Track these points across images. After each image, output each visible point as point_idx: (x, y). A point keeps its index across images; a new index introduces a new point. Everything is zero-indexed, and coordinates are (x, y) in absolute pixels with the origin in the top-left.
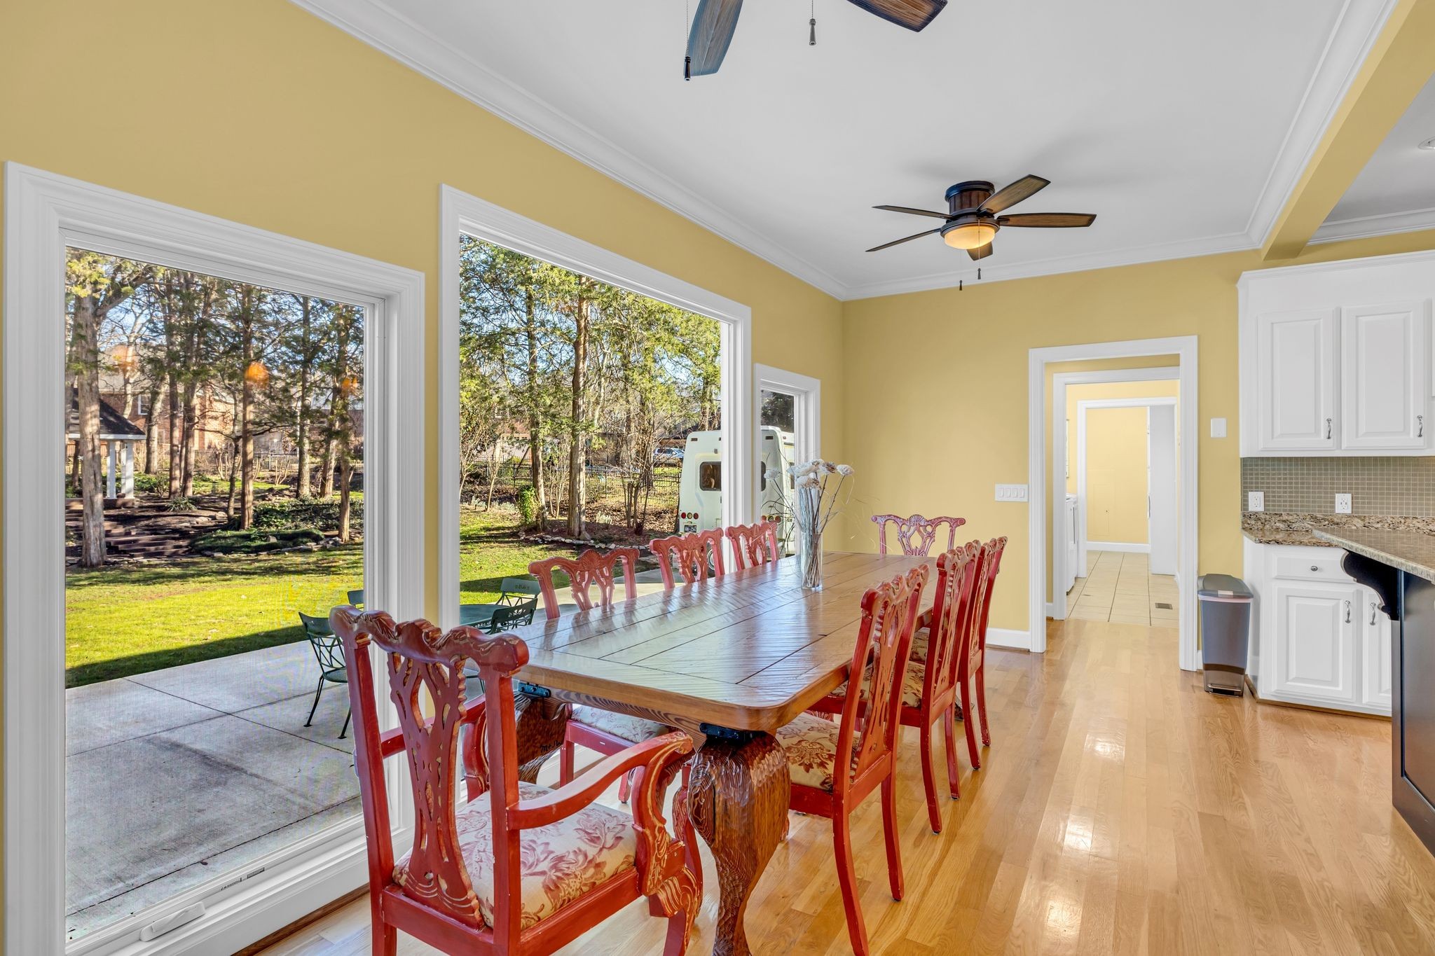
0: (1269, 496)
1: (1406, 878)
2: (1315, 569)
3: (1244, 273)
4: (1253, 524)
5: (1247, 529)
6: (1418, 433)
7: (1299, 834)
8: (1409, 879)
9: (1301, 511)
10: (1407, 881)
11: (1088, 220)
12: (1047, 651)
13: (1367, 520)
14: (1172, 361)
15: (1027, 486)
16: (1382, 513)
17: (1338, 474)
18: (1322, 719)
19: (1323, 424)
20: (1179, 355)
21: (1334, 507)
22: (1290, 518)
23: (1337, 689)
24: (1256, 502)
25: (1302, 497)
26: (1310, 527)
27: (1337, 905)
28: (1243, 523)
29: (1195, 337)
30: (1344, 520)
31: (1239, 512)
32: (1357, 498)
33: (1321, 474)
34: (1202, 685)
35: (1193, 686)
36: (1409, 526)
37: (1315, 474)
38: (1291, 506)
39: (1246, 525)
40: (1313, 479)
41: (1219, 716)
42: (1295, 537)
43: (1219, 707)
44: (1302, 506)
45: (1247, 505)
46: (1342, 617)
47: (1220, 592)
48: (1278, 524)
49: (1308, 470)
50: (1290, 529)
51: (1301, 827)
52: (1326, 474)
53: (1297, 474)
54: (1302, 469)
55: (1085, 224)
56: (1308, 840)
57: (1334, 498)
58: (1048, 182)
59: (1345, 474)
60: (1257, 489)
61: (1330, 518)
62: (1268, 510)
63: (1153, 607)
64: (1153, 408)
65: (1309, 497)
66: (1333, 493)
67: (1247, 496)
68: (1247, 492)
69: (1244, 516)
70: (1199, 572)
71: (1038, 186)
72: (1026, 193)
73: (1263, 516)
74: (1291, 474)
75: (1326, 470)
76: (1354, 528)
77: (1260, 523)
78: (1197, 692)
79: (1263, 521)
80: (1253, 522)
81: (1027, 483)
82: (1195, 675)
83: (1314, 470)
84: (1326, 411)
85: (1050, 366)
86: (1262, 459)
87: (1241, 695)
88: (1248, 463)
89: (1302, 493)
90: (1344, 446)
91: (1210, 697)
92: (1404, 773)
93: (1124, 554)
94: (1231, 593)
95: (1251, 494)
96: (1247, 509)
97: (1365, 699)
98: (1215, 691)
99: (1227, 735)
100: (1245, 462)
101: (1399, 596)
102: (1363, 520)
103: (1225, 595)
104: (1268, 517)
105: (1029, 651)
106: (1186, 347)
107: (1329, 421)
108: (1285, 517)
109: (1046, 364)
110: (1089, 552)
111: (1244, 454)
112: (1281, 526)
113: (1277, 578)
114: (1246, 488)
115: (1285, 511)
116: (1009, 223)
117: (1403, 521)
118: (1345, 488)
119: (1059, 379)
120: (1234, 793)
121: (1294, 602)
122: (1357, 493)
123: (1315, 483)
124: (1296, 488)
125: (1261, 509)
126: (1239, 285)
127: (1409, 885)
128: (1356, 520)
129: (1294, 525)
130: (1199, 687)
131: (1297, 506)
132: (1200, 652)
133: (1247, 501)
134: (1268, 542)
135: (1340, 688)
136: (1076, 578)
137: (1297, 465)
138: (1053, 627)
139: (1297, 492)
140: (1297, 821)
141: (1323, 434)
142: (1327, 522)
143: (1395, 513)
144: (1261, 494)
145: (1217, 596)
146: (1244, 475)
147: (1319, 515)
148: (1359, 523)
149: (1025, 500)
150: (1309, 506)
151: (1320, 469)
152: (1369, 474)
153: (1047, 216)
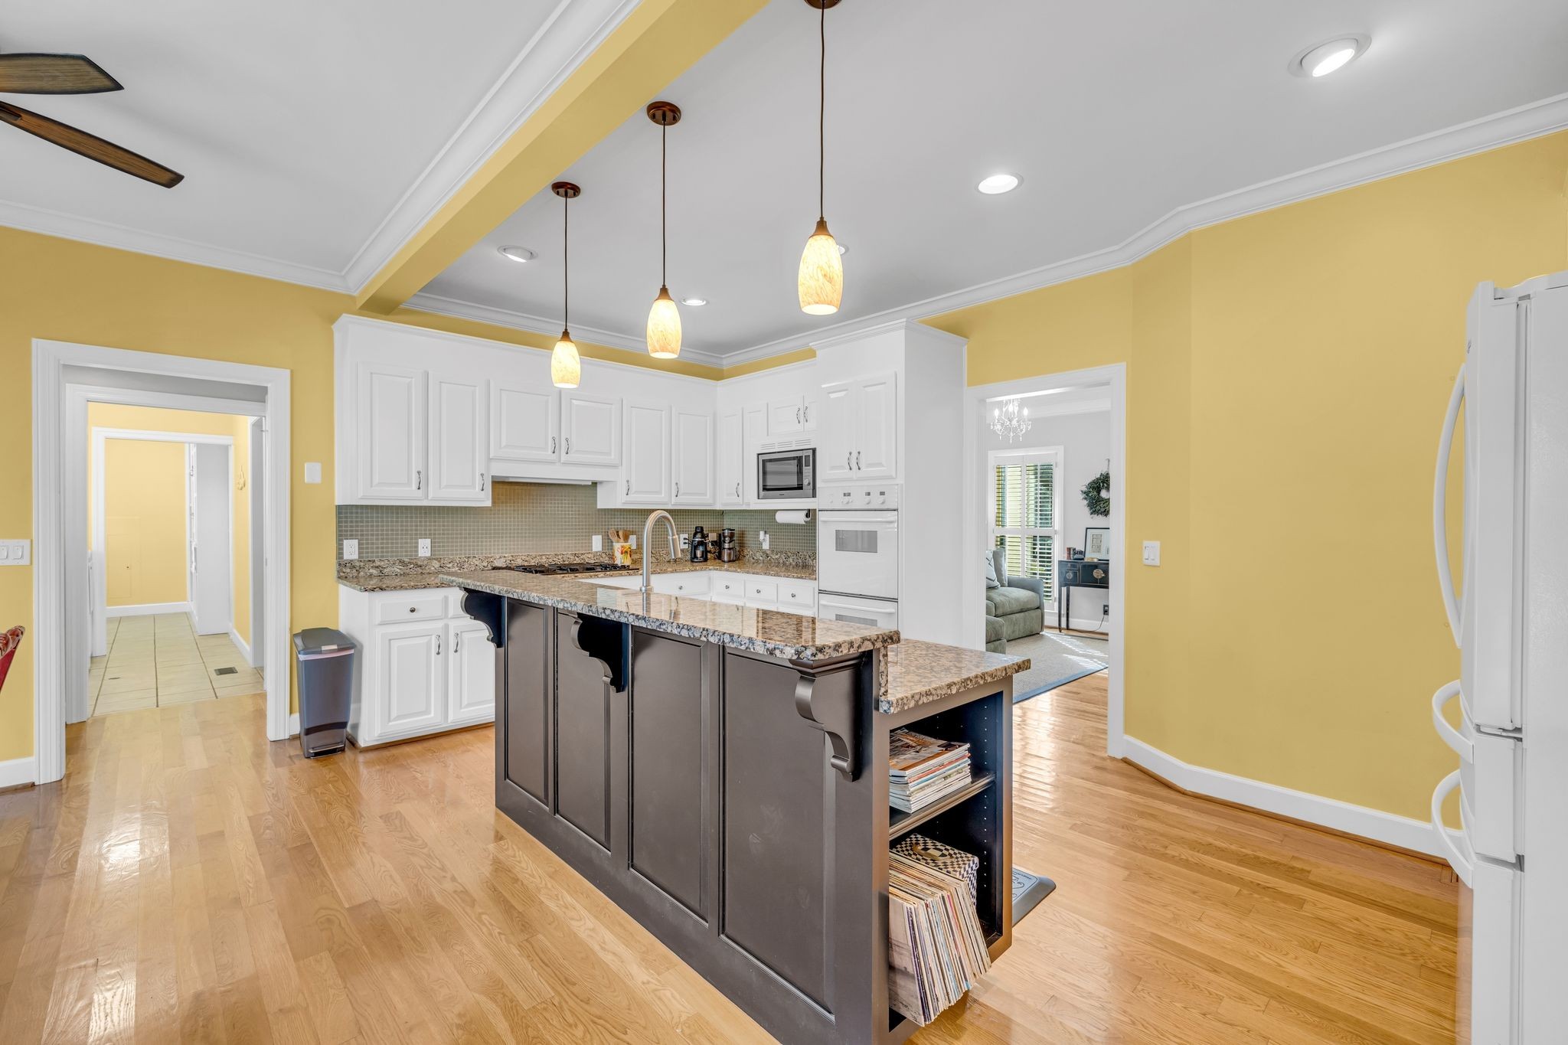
0: (363, 544)
1: (529, 871)
2: (413, 611)
3: (344, 315)
4: (347, 572)
5: (342, 577)
6: (481, 488)
7: (445, 877)
8: (532, 870)
9: (392, 556)
10: (530, 873)
11: (172, 179)
12: (68, 776)
13: (442, 562)
14: (257, 394)
15: (28, 542)
16: (452, 555)
17: (421, 522)
18: (418, 747)
19: (414, 476)
20: (267, 387)
21: (417, 551)
22: (382, 563)
23: (429, 716)
24: (351, 550)
25: (392, 543)
26: (399, 571)
27: (499, 933)
28: (338, 572)
29: (288, 372)
30: (425, 562)
31: (334, 561)
32: (435, 543)
33: (407, 522)
34: (299, 752)
35: (290, 757)
36: (470, 564)
37: (402, 522)
38: (382, 552)
39: (342, 574)
40: (402, 526)
41: (329, 782)
42: (387, 582)
43: (325, 771)
44: (392, 552)
45: (342, 554)
46: (434, 649)
47: (324, 648)
48: (371, 571)
49: (397, 518)
50: (382, 575)
51: (443, 869)
52: (411, 522)
53: (387, 522)
54: (392, 517)
55: (164, 182)
56: (453, 879)
57: (417, 543)
58: (117, 87)
59: (426, 522)
60: (352, 537)
61: (414, 561)
62: (362, 557)
63: (214, 676)
64: (200, 447)
65: (397, 543)
66: (417, 539)
67: (342, 544)
68: (342, 540)
69: (340, 565)
70: (291, 629)
71: (97, 84)
72: (69, 85)
73: (357, 564)
74: (382, 522)
75: (412, 517)
76: (433, 568)
77: (355, 571)
78: (295, 760)
79: (358, 568)
80: (348, 570)
81: (27, 534)
82: (287, 743)
83: (402, 518)
84: (416, 464)
85: (72, 370)
86: (362, 507)
87: (342, 750)
88: (342, 511)
89: (392, 539)
90: (431, 496)
91: (311, 762)
92: (507, 776)
93: (154, 618)
94: (335, 647)
95: (345, 542)
96: (342, 558)
97: (451, 718)
98: (317, 754)
99: (345, 801)
100: (341, 509)
101: (502, 627)
102: (439, 561)
103: (329, 650)
104: (362, 564)
105: (33, 785)
106: (277, 381)
107: (419, 473)
108: (378, 563)
109: (65, 366)
110: (110, 620)
111: (339, 501)
112: (374, 572)
113: (382, 624)
114: (341, 537)
115: (377, 557)
116: (18, 122)
117: (467, 560)
118: (425, 534)
119: (75, 393)
120: (373, 863)
121: (395, 644)
122: (435, 538)
123: (402, 530)
124: (387, 535)
125: (355, 556)
126: (335, 327)
127: (533, 876)
128: (435, 561)
129: (385, 570)
130: (297, 756)
131: (387, 552)
132: (296, 716)
133: (342, 549)
134: (373, 590)
135: (432, 715)
136: (92, 657)
137: (387, 513)
138: (75, 737)
139: (387, 539)
140: (438, 865)
141: (414, 486)
142: (412, 566)
143: (461, 554)
144: (356, 542)
145: (320, 652)
146: (339, 522)
147: (406, 560)
148: (436, 564)
149: (26, 561)
150: (397, 552)
151: (407, 517)
152: (444, 522)
153: (98, 142)
